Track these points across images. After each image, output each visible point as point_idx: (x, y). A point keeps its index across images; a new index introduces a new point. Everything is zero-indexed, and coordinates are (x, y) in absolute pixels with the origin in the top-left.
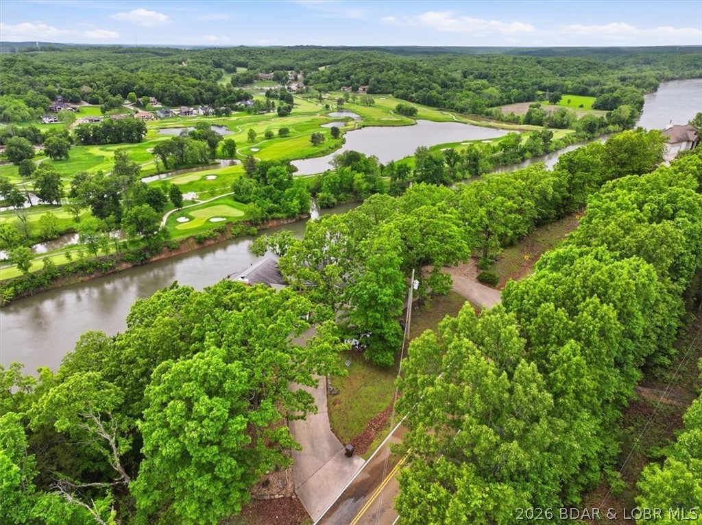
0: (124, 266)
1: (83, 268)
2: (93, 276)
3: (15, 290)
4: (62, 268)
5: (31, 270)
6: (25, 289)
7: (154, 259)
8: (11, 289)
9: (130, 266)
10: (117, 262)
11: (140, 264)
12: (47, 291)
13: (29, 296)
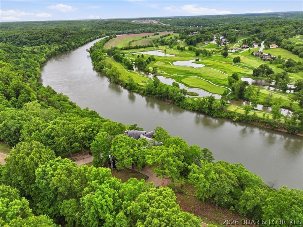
0: (283, 130)
1: (266, 122)
2: (268, 127)
3: (240, 118)
4: (259, 119)
5: (248, 114)
6: (243, 120)
7: (300, 135)
8: (239, 117)
9: (286, 131)
10: (281, 127)
11: (291, 133)
12: (250, 124)
13: (243, 122)
